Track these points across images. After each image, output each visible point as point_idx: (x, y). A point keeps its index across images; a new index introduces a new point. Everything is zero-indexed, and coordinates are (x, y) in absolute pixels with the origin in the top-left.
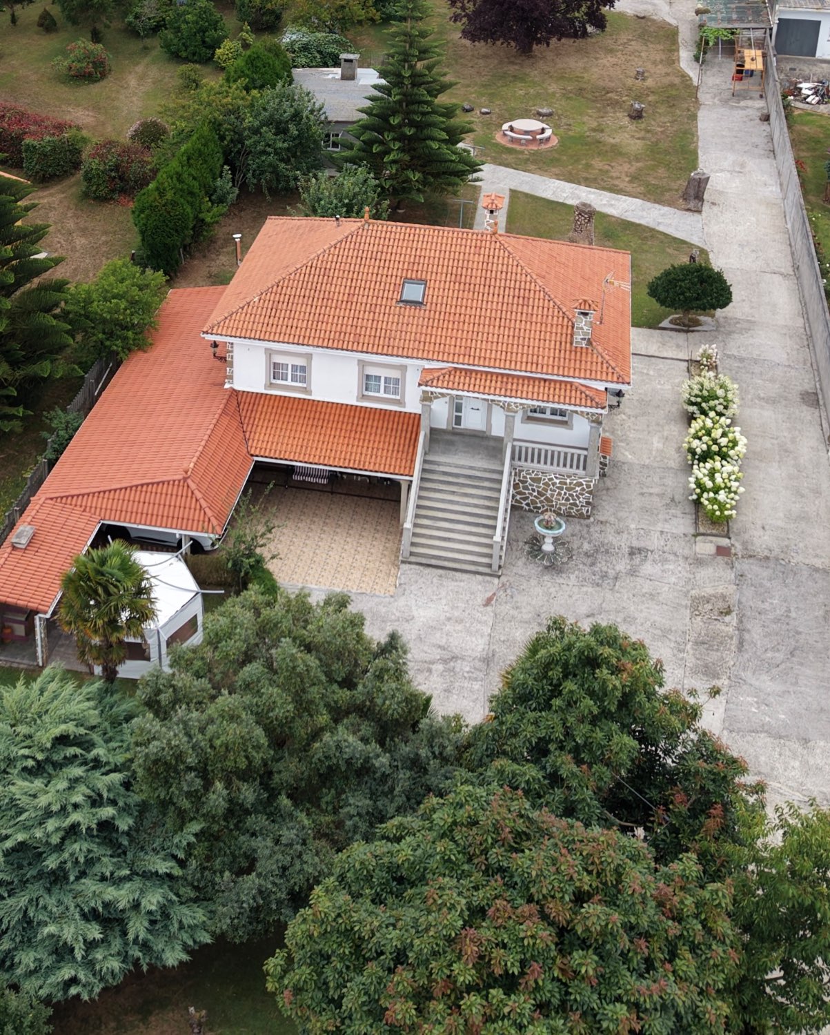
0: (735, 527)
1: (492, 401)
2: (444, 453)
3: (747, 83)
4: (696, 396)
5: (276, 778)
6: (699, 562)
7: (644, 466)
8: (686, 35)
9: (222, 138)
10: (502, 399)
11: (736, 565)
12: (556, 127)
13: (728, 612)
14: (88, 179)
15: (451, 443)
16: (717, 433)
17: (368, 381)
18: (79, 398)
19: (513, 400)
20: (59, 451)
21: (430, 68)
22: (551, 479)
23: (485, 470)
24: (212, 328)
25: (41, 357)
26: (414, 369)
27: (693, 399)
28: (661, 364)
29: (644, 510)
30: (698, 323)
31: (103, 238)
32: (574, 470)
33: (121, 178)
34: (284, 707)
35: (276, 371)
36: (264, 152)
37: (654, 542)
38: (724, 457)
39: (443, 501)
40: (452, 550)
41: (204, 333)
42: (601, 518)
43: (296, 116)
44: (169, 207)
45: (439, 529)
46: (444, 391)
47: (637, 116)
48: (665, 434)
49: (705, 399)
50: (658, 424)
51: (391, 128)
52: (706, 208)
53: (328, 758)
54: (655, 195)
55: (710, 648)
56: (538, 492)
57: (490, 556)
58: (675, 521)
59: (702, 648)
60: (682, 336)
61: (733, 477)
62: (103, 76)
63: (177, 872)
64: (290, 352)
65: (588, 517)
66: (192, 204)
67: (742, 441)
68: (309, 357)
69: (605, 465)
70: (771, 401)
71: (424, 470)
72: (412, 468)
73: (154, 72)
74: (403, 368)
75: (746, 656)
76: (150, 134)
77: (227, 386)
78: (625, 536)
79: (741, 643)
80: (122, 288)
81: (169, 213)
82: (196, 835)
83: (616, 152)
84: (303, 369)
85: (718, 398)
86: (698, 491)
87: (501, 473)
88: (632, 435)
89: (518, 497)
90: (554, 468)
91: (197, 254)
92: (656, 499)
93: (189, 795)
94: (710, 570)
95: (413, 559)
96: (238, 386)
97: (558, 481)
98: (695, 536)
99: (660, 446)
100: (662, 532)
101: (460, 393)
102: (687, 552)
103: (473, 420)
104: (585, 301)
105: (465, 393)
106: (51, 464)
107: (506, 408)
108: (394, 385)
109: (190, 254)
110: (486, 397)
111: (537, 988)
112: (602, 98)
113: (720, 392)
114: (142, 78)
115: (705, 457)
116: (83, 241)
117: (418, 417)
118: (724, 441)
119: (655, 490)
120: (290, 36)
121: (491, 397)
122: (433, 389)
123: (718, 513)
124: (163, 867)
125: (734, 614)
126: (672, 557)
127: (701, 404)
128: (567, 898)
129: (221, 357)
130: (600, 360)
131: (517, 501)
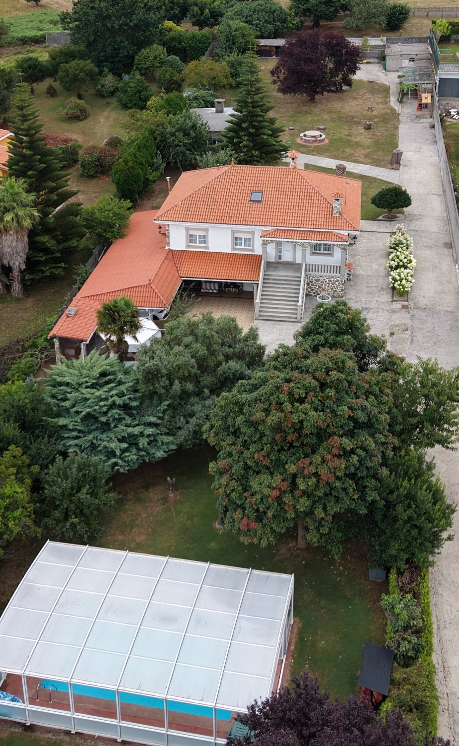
0: (410, 297)
1: (296, 242)
2: (274, 271)
3: (425, 112)
4: (394, 244)
5: (202, 383)
6: (394, 312)
7: (369, 276)
8: (394, 89)
9: (155, 139)
10: (300, 241)
11: (411, 312)
12: (327, 134)
13: (407, 330)
14: (83, 166)
15: (277, 267)
16: (402, 257)
17: (236, 241)
18: (91, 260)
19: (305, 241)
20: (82, 284)
21: (262, 99)
22: (324, 279)
23: (293, 277)
24: (158, 217)
25: (71, 239)
26: (258, 230)
27: (392, 245)
28: (378, 235)
29: (369, 293)
30: (396, 217)
31: (94, 195)
32: (335, 274)
33: (101, 166)
34: (203, 351)
35: (191, 239)
36: (177, 145)
37: (373, 305)
38: (406, 268)
39: (274, 291)
40: (279, 313)
41: (155, 220)
42: (349, 297)
43: (194, 127)
44: (131, 170)
45: (272, 304)
46: (273, 239)
47: (368, 128)
48: (379, 262)
49: (397, 245)
50: (375, 259)
51: (243, 129)
52: (401, 168)
53: (225, 373)
54: (377, 163)
55: (398, 344)
56: (319, 286)
57: (296, 314)
58: (383, 297)
59: (394, 344)
60: (389, 223)
61: (409, 275)
62: (86, 118)
63: (159, 421)
64: (197, 228)
65: (342, 297)
66: (142, 169)
67: (414, 261)
68: (207, 230)
69: (350, 275)
70: (430, 247)
71: (264, 279)
72: (258, 277)
73: (114, 115)
74: (253, 233)
75: (414, 346)
76: (115, 142)
77: (167, 248)
78: (359, 303)
79: (412, 341)
80: (110, 207)
81: (131, 173)
82: (167, 406)
83: (358, 145)
84: (204, 236)
85: (403, 244)
86: (393, 282)
87: (300, 277)
88: (363, 264)
89: (309, 290)
90: (326, 274)
91: (146, 198)
92: (374, 288)
93: (163, 387)
94: (399, 314)
95: (260, 318)
96: (172, 248)
97: (327, 280)
98: (392, 302)
99: (377, 267)
100: (377, 301)
101: (280, 240)
102: (388, 308)
103: (287, 257)
104: (337, 193)
105: (282, 240)
106: (79, 288)
107: (302, 245)
108: (249, 241)
109: (141, 198)
110: (292, 240)
111: (312, 403)
112: (351, 120)
113: (404, 241)
114: (107, 118)
115: (397, 267)
116: (83, 197)
117: (260, 257)
118: (405, 261)
119: (374, 285)
120: (187, 93)
121: (295, 240)
122: (268, 239)
123: (402, 290)
124: (153, 419)
125: (409, 331)
126: (381, 310)
127: (395, 246)
128: (323, 370)
129: (163, 233)
130: (345, 221)
131: (309, 292)
